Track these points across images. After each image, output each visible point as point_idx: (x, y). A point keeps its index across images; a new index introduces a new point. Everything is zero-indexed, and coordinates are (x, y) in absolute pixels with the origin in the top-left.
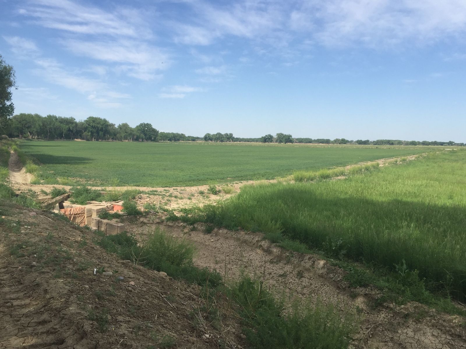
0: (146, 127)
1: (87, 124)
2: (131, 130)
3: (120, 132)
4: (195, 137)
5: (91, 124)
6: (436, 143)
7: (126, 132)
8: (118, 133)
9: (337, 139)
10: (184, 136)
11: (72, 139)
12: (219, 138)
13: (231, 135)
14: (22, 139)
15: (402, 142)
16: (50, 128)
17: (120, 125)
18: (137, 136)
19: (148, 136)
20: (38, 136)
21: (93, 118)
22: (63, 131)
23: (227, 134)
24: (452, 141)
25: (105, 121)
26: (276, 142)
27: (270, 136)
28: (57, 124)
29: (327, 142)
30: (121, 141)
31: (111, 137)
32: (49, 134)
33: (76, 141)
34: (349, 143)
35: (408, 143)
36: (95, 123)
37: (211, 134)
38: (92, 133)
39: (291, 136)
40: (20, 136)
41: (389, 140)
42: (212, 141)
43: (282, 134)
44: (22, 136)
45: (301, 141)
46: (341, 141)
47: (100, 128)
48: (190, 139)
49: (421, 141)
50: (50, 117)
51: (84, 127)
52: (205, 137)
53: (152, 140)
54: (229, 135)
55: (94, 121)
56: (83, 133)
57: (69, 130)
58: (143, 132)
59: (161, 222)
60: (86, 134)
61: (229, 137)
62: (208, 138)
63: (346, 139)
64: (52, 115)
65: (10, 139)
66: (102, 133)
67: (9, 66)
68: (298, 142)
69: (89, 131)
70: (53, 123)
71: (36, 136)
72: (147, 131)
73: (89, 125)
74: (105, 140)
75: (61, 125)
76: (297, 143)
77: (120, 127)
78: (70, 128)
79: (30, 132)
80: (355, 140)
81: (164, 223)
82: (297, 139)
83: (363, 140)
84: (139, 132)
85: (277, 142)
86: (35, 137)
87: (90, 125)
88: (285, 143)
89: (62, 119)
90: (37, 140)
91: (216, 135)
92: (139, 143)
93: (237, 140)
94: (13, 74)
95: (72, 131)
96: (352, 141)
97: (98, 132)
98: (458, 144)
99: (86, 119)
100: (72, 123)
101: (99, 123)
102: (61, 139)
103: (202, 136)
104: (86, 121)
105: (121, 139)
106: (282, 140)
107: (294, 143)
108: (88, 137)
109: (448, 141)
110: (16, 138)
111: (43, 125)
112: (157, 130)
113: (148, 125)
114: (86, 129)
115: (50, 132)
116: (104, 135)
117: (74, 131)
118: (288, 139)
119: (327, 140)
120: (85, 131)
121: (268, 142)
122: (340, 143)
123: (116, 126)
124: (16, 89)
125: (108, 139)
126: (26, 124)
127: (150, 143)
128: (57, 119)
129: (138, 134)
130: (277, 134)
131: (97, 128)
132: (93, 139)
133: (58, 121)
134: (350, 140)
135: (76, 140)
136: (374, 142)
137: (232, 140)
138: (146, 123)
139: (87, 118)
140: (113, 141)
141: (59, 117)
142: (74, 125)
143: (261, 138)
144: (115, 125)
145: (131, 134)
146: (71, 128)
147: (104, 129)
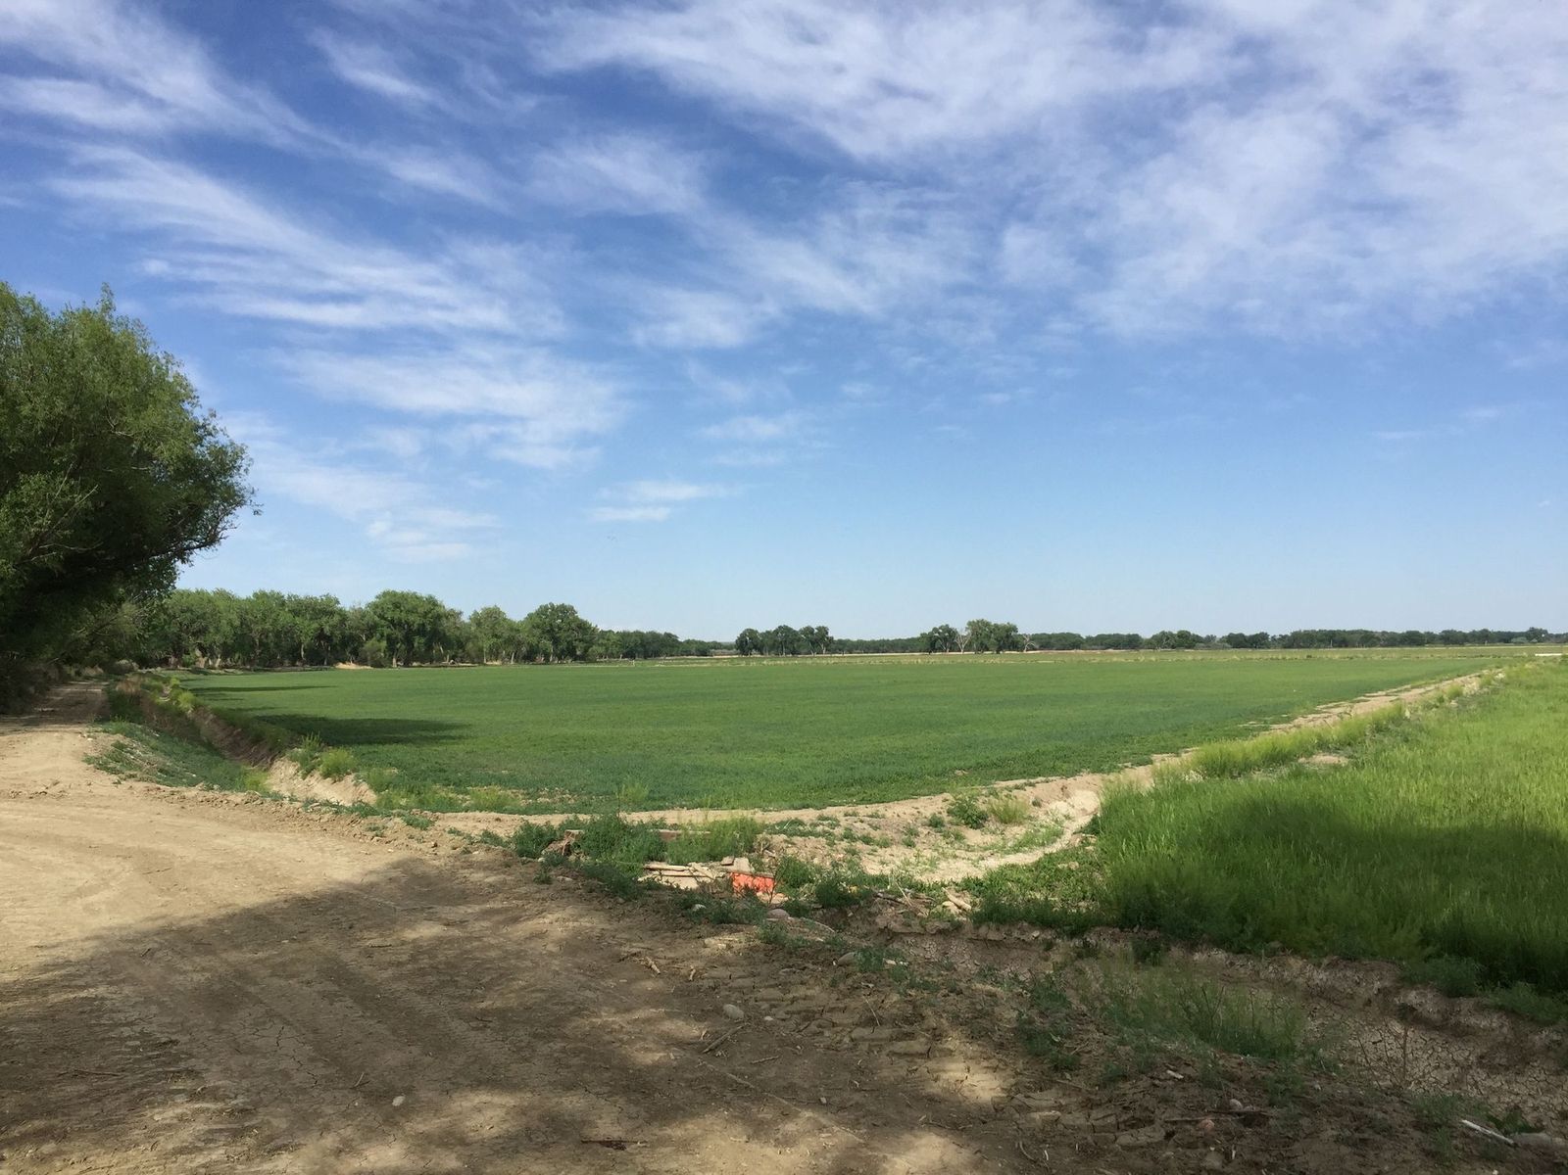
0: (558, 617)
1: (375, 613)
2: (514, 628)
3: (476, 637)
4: (706, 641)
5: (389, 616)
6: (1487, 636)
7: (496, 636)
8: (468, 639)
9: (1163, 633)
10: (674, 640)
11: (328, 664)
12: (786, 642)
13: (823, 631)
14: (176, 669)
15: (1377, 635)
16: (264, 633)
17: (476, 613)
18: (531, 646)
19: (564, 646)
20: (224, 657)
21: (394, 594)
22: (302, 638)
23: (808, 631)
24: (1538, 626)
25: (432, 602)
26: (968, 648)
27: (947, 629)
28: (285, 618)
29: (1132, 642)
30: (481, 663)
31: (451, 653)
32: (258, 651)
33: (340, 669)
34: (1202, 645)
35: (1395, 640)
36: (401, 611)
37: (760, 631)
38: (391, 641)
39: (1015, 629)
40: (172, 660)
41: (1330, 631)
42: (762, 654)
43: (987, 624)
44: (179, 661)
45: (1045, 642)
46: (1177, 638)
47: (416, 627)
48: (693, 651)
49: (1437, 630)
50: (261, 596)
51: (368, 624)
52: (742, 642)
53: (576, 658)
54: (816, 631)
55: (397, 606)
56: (361, 644)
57: (321, 635)
58: (548, 631)
59: (951, 928)
60: (373, 645)
61: (817, 641)
62: (749, 644)
63: (1193, 631)
64: (268, 591)
65: (144, 671)
66: (423, 640)
67: (232, 444)
68: (1037, 647)
69: (382, 636)
70: (273, 616)
71: (219, 660)
72: (560, 629)
73: (382, 617)
74: (431, 662)
75: (298, 620)
76: (1035, 649)
77: (478, 620)
78: (322, 630)
79: (201, 648)
80: (1220, 633)
81: (964, 931)
82: (1035, 638)
83: (1249, 631)
84: (537, 632)
85: (969, 651)
86: (214, 663)
87: (385, 619)
88: (998, 652)
89: (299, 602)
90: (222, 672)
91: (776, 632)
92: (535, 666)
93: (841, 647)
94: (244, 467)
95: (329, 639)
96: (1210, 639)
97: (408, 640)
98: (1558, 636)
99: (372, 599)
100: (332, 613)
101: (413, 611)
102: (294, 665)
103: (731, 637)
104: (374, 606)
105: (478, 657)
106: (986, 642)
107: (1025, 652)
108: (378, 653)
109: (1525, 629)
110: (159, 669)
111: (242, 623)
112: (593, 625)
113: (565, 611)
114: (372, 630)
115: (262, 644)
116: (429, 648)
117: (335, 639)
118: (1005, 639)
119: (1129, 636)
120: (368, 638)
121: (941, 649)
122: (1173, 647)
123: (465, 618)
124: (256, 513)
125: (441, 658)
126: (193, 622)
127: (570, 666)
128: (283, 604)
129: (534, 640)
130: (970, 624)
131: (406, 626)
132: (394, 661)
133: (287, 609)
134: (1203, 635)
135: (341, 666)
136: (1283, 637)
137: (827, 646)
138: (556, 603)
139: (377, 597)
140: (456, 664)
141: (289, 597)
142: (336, 618)
143: (918, 639)
144: (461, 613)
145: (509, 641)
146: (327, 629)
147: (428, 628)
